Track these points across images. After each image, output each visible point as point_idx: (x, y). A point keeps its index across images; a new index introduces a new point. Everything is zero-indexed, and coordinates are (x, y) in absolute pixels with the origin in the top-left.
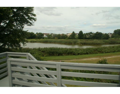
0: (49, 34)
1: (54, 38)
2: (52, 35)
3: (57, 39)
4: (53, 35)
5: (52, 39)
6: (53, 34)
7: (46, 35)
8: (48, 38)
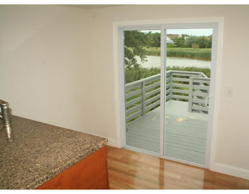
0: (178, 35)
1: (190, 46)
2: (185, 38)
3: (197, 49)
4: (188, 39)
5: (184, 47)
6: (187, 36)
7: (172, 39)
8: (176, 45)
